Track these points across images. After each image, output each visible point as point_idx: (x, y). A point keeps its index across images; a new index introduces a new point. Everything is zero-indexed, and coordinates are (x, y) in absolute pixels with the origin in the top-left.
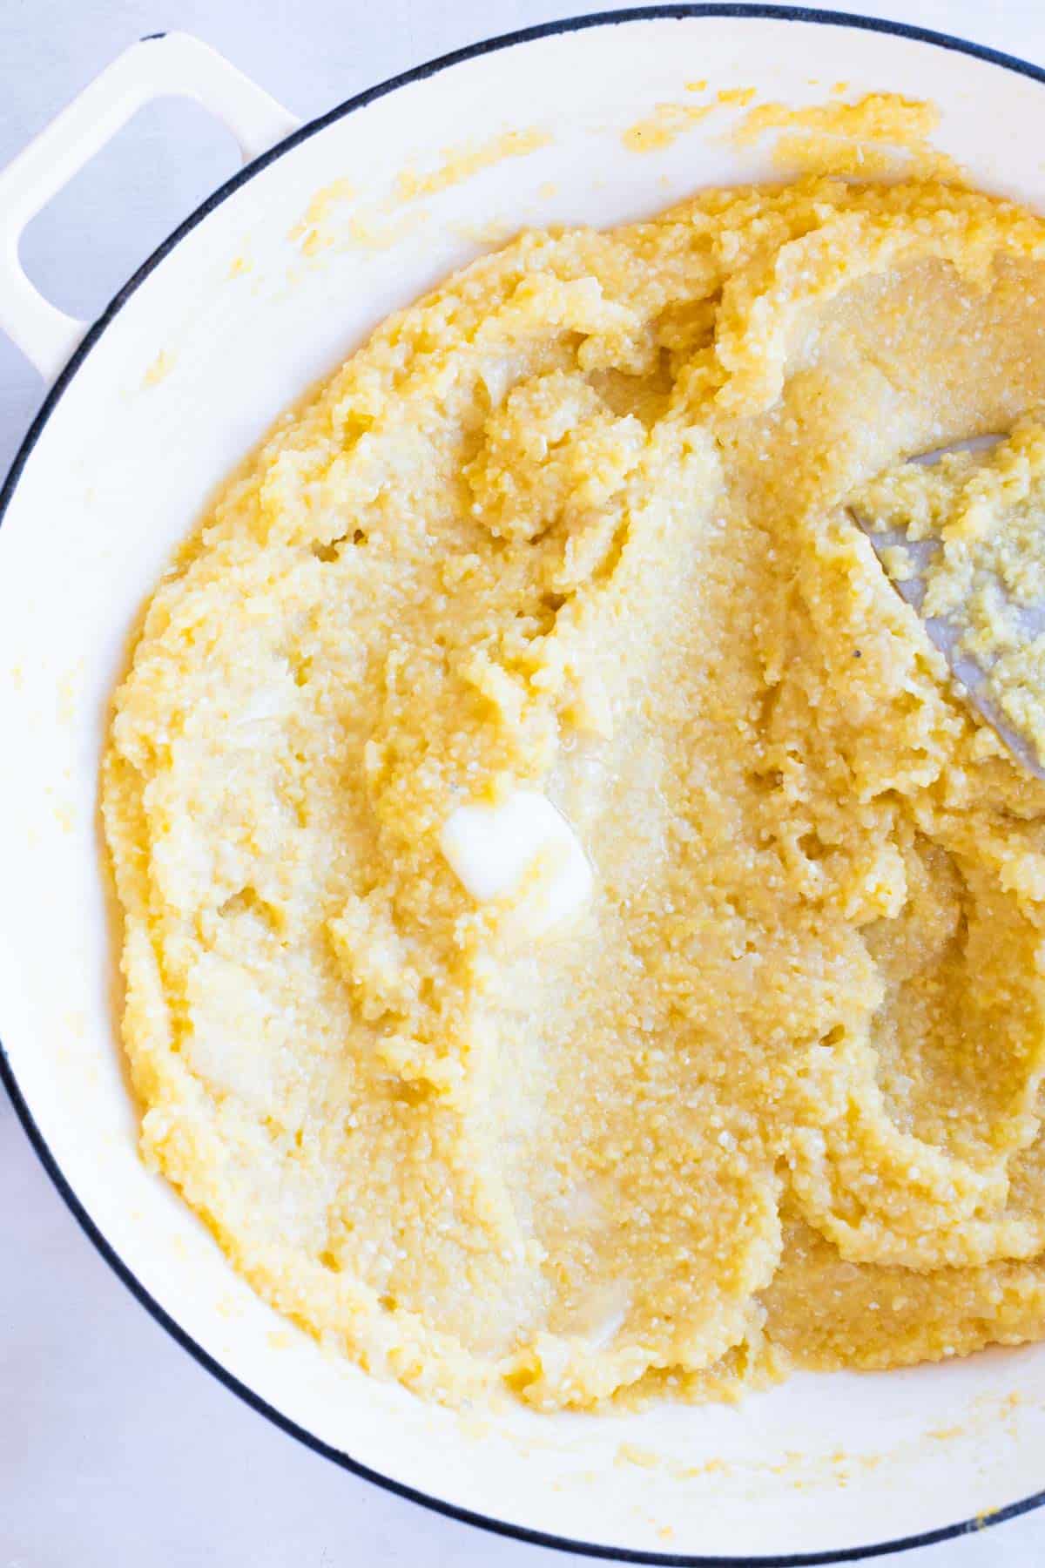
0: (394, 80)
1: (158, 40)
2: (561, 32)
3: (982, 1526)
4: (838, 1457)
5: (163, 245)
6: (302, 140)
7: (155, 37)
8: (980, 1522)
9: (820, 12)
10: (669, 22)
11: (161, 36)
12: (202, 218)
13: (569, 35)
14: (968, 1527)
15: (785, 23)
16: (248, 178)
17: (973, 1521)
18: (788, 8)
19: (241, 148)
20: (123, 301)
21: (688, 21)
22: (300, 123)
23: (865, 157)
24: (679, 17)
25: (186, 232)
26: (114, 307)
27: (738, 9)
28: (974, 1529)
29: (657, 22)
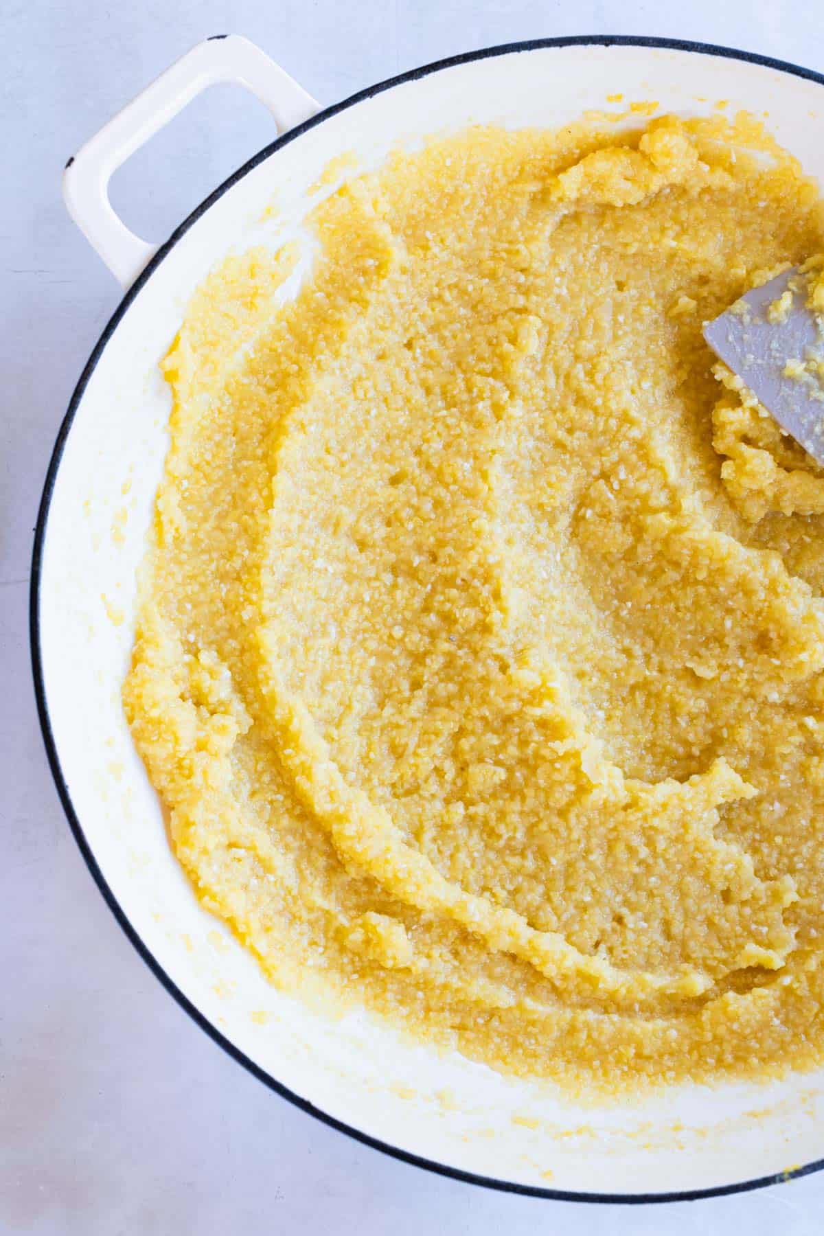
0: (393, 79)
1: (221, 40)
2: (519, 51)
3: (788, 1179)
4: (677, 1128)
5: (216, 191)
6: (323, 119)
7: (218, 37)
8: (786, 1176)
9: (712, 46)
10: (600, 48)
11: (223, 37)
12: (246, 173)
13: (525, 54)
14: (777, 1178)
15: (685, 53)
16: (282, 146)
17: (782, 1174)
18: (688, 42)
19: (276, 122)
20: (184, 231)
21: (614, 48)
22: (322, 107)
23: (737, 159)
24: (607, 45)
25: (233, 183)
26: (177, 235)
27: (651, 41)
28: (782, 1181)
29: (591, 47)
